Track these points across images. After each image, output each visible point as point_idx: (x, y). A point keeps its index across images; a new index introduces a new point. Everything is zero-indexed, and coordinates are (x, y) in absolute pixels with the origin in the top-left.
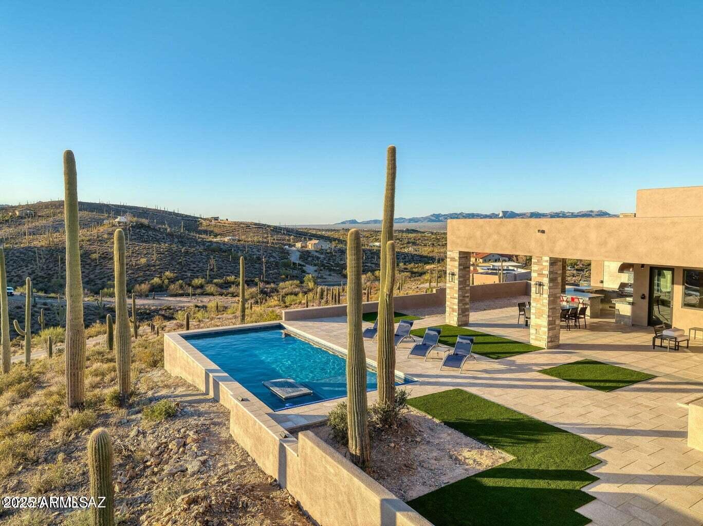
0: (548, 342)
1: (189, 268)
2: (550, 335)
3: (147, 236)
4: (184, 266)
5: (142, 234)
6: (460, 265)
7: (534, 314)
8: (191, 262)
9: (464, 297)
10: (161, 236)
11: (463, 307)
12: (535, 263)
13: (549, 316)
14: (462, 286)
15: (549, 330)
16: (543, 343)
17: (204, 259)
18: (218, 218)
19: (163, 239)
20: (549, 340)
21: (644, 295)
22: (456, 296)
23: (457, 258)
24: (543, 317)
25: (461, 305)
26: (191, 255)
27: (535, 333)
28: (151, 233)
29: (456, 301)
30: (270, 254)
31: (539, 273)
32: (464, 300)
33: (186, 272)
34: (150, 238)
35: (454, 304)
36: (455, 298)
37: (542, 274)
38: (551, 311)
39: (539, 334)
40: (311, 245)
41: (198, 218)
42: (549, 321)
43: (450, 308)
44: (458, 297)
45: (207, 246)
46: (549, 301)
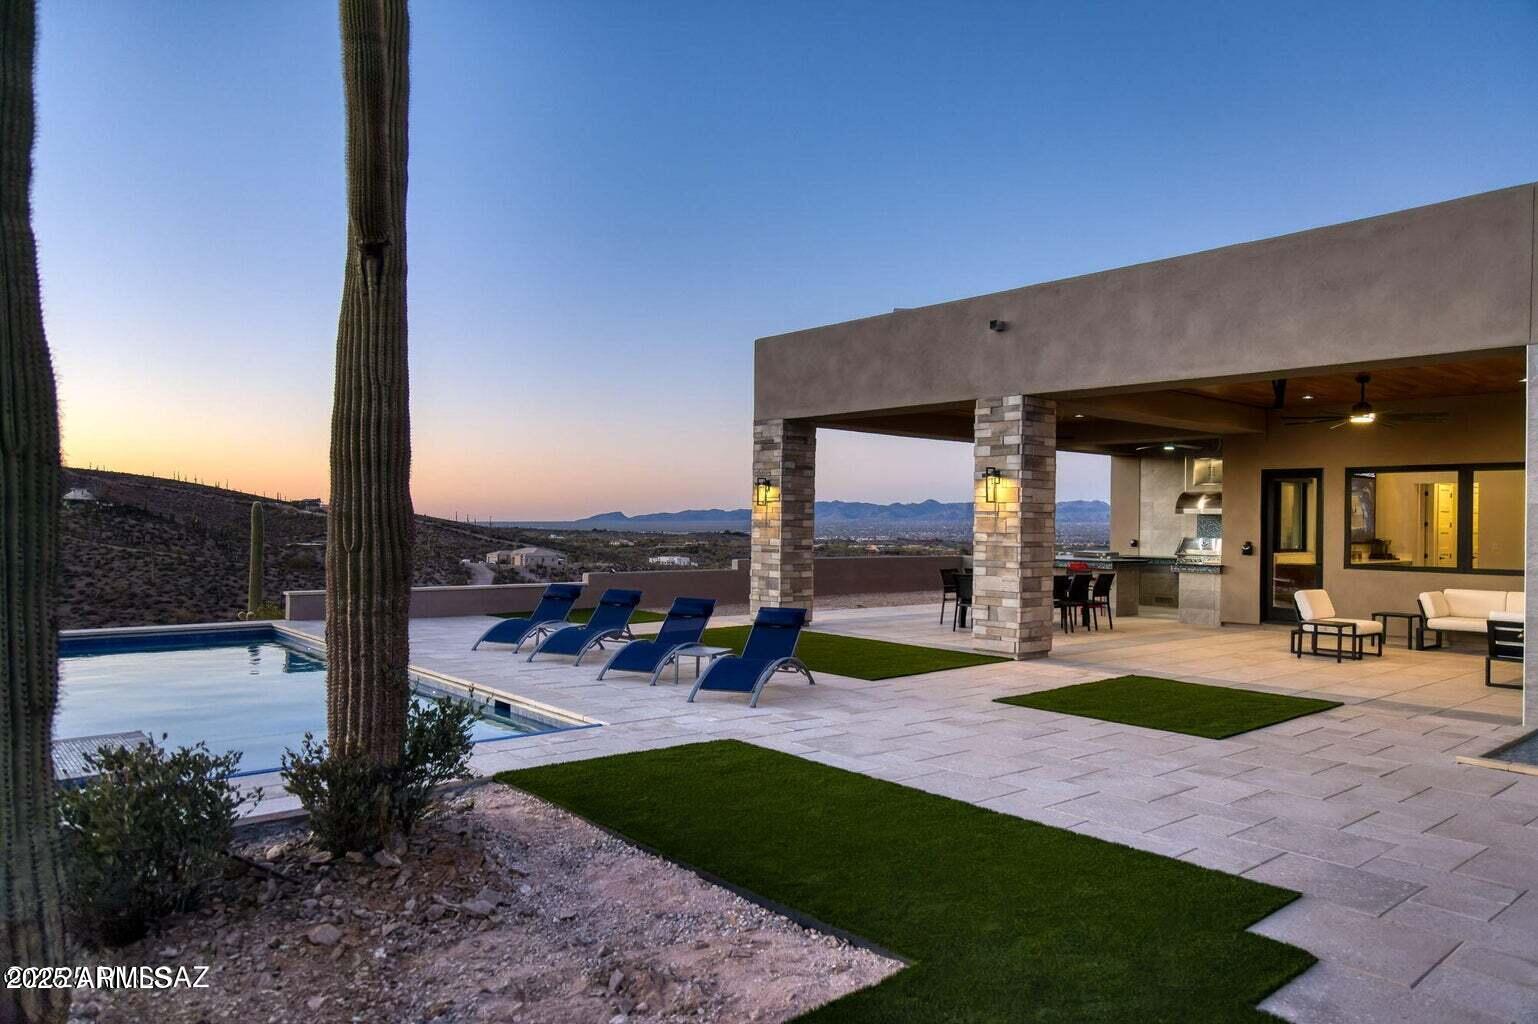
0: (1023, 640)
1: (235, 601)
2: (1028, 618)
3: (140, 531)
4: (222, 597)
5: (127, 528)
6: (785, 458)
7: (981, 563)
8: (239, 589)
9: (797, 547)
10: (174, 532)
11: (796, 574)
12: (985, 419)
13: (1023, 565)
14: (790, 517)
15: (1025, 603)
16: (1009, 644)
17: (272, 582)
18: (319, 500)
19: (179, 539)
20: (1026, 633)
21: (1249, 544)
22: (777, 542)
23: (778, 440)
24: (1009, 570)
25: (789, 567)
26: (239, 574)
27: (986, 618)
28: (151, 525)
29: (776, 557)
30: (428, 574)
31: (993, 443)
32: (798, 556)
33: (225, 610)
34: (148, 538)
35: (770, 567)
36: (774, 551)
37: (1004, 446)
38: (1027, 550)
39: (997, 620)
40: (519, 557)
41: (272, 501)
42: (1024, 579)
43: (761, 578)
44: (783, 546)
45: (283, 558)
46: (1024, 520)
